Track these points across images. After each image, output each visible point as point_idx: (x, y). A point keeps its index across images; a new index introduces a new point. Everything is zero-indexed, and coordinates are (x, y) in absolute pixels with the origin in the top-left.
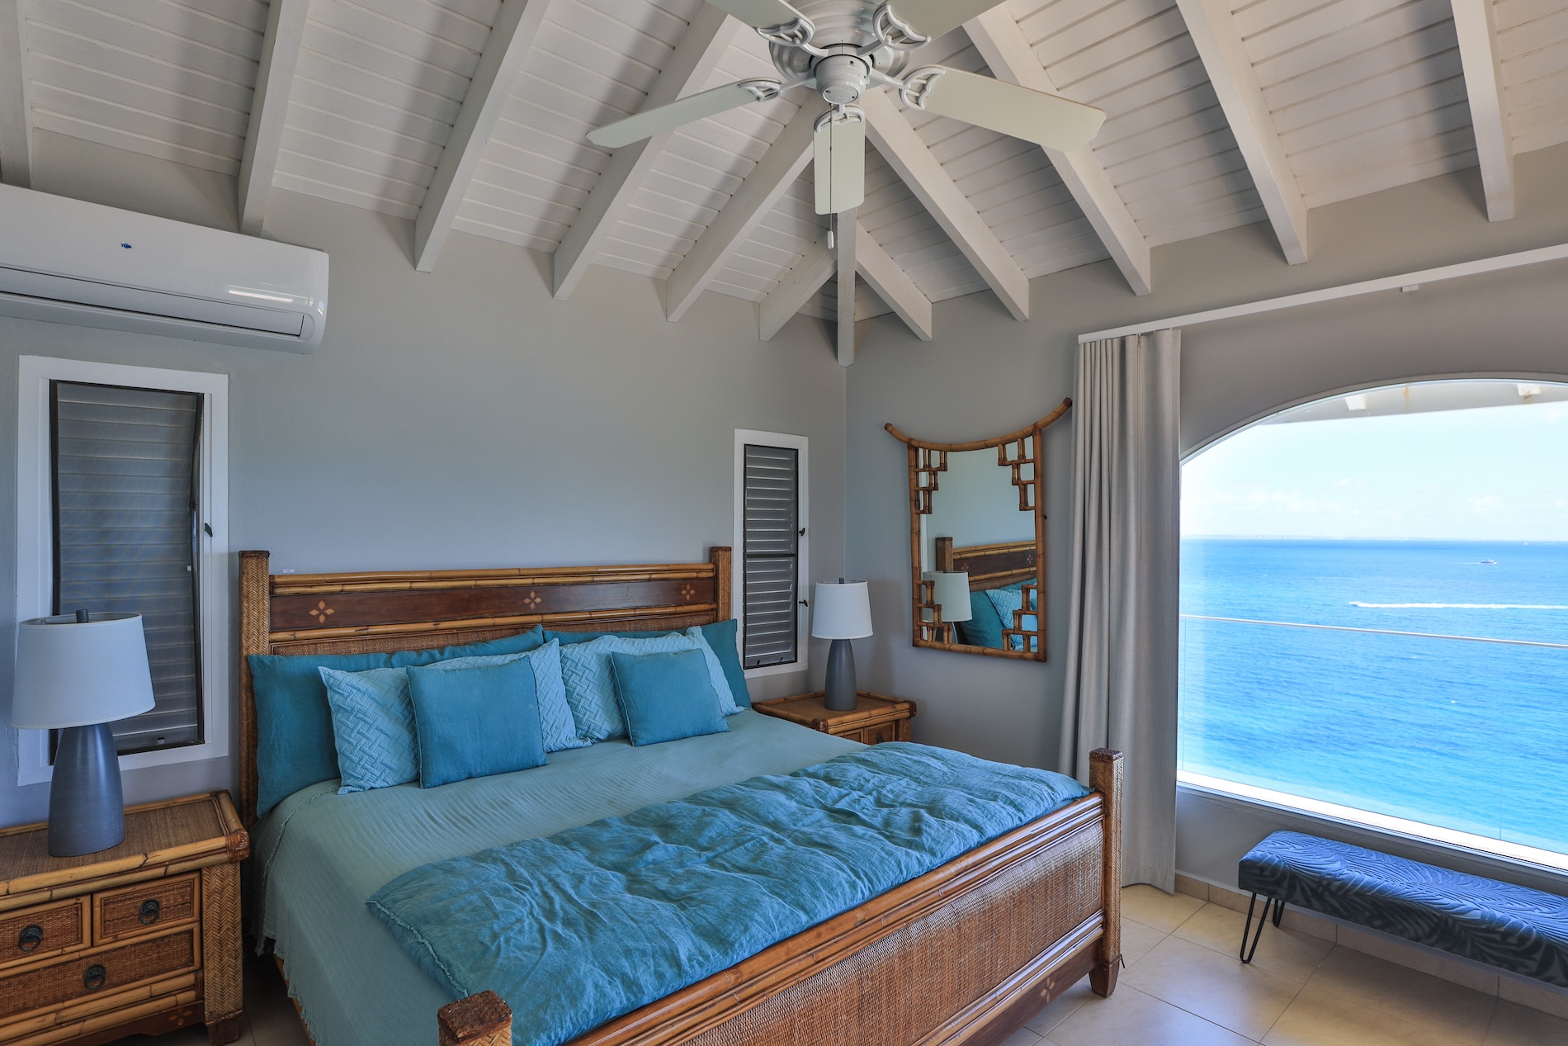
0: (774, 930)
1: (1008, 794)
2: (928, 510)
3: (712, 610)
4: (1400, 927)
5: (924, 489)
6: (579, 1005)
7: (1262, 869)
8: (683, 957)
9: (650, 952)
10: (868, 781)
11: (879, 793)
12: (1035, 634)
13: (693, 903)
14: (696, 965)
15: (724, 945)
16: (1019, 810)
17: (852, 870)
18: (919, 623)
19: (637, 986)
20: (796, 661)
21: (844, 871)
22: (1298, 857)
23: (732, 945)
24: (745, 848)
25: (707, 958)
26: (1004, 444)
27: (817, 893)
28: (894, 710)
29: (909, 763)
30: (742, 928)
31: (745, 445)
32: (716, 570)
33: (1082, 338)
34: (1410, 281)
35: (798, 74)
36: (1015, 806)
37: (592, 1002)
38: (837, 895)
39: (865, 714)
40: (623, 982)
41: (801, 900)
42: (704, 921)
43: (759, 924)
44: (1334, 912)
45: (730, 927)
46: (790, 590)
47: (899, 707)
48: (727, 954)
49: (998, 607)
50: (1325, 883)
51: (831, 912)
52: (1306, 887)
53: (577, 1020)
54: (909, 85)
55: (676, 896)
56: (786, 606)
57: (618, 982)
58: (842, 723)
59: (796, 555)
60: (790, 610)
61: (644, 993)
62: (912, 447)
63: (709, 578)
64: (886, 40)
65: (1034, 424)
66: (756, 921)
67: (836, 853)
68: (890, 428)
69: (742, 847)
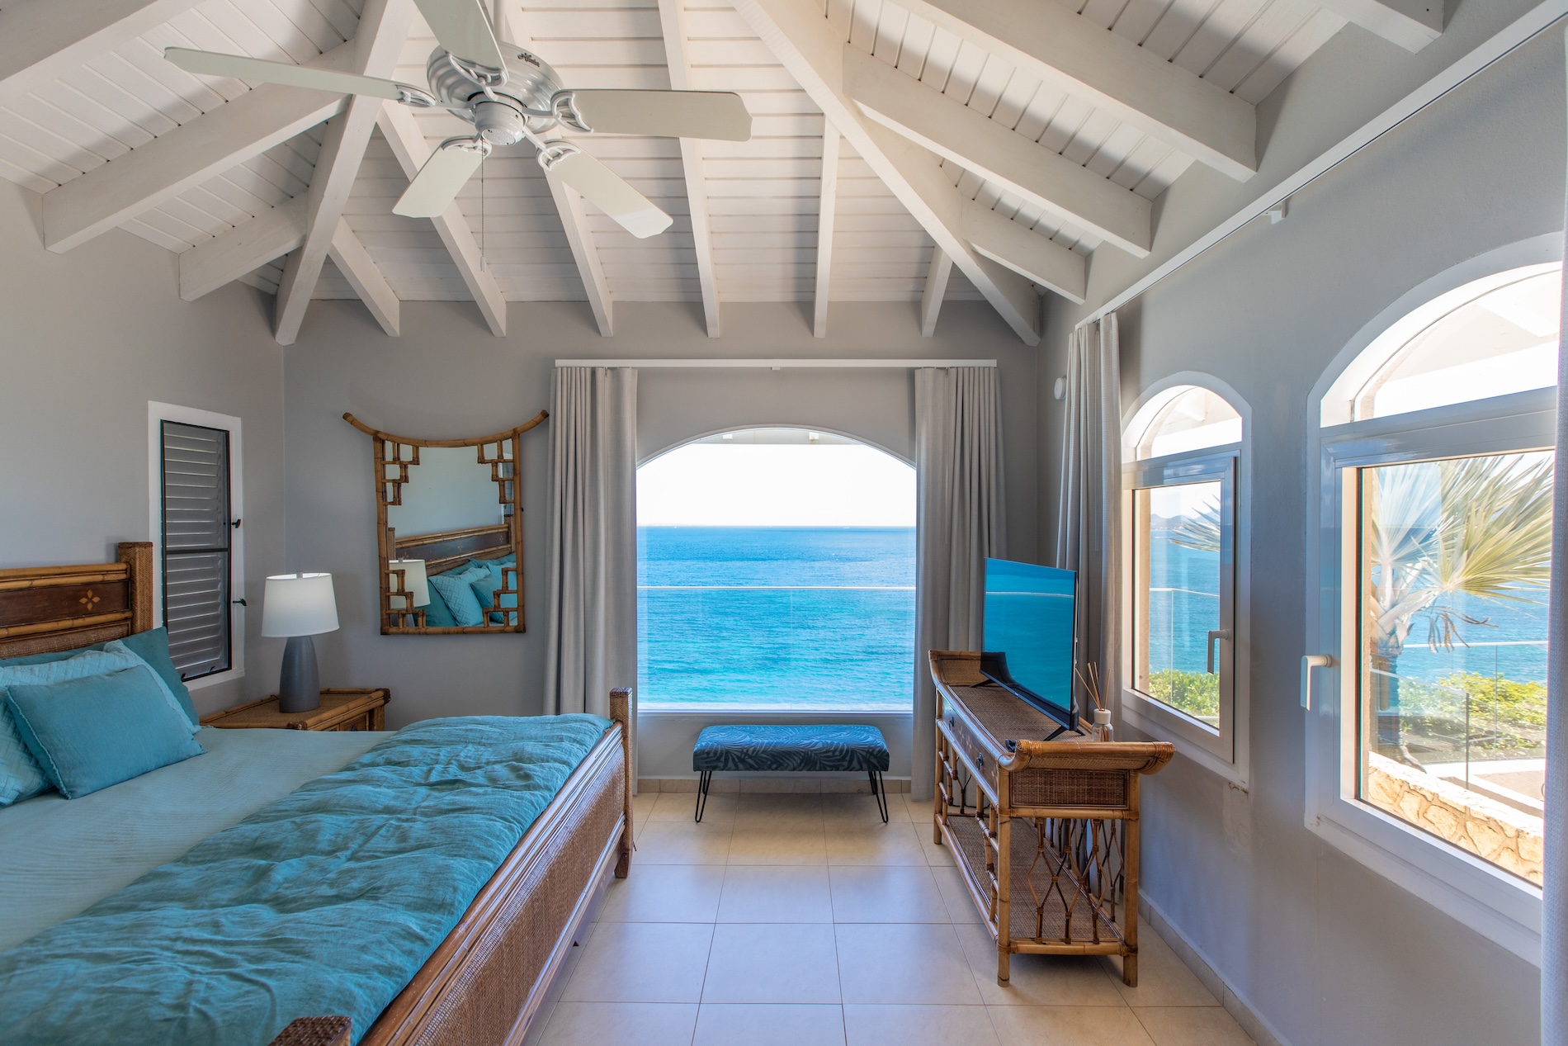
0: (476, 882)
1: (569, 735)
2: (397, 501)
3: (126, 619)
4: (786, 765)
5: (394, 481)
6: (357, 1006)
7: (708, 753)
8: (418, 930)
9: (384, 939)
10: (438, 755)
11: (458, 761)
12: (513, 610)
13: (383, 891)
14: (435, 932)
15: (445, 909)
16: (582, 744)
17: (501, 818)
18: (388, 612)
19: (396, 969)
20: (230, 667)
21: (496, 821)
22: (726, 739)
23: (452, 905)
24: (381, 836)
25: (439, 923)
26: (481, 443)
27: (489, 843)
28: (370, 700)
29: (462, 733)
30: (451, 889)
31: (163, 422)
32: (130, 571)
33: (559, 363)
34: (777, 364)
35: (453, 99)
36: (578, 742)
37: (366, 998)
38: (504, 840)
39: (343, 708)
40: (380, 972)
41: (480, 852)
42: (411, 899)
43: (462, 881)
44: (751, 768)
45: (441, 893)
46: (219, 589)
47: (374, 695)
48: (453, 913)
49: (443, 592)
50: (745, 751)
51: (506, 854)
52: (735, 757)
53: (363, 1019)
54: (548, 150)
55: (354, 894)
56: (214, 607)
57: (376, 974)
58: (321, 721)
59: (228, 550)
60: (220, 611)
61: (406, 972)
62: (379, 439)
63: (120, 581)
64: (558, 116)
65: (514, 429)
66: (459, 880)
67: (475, 811)
68: (349, 418)
69: (377, 836)
